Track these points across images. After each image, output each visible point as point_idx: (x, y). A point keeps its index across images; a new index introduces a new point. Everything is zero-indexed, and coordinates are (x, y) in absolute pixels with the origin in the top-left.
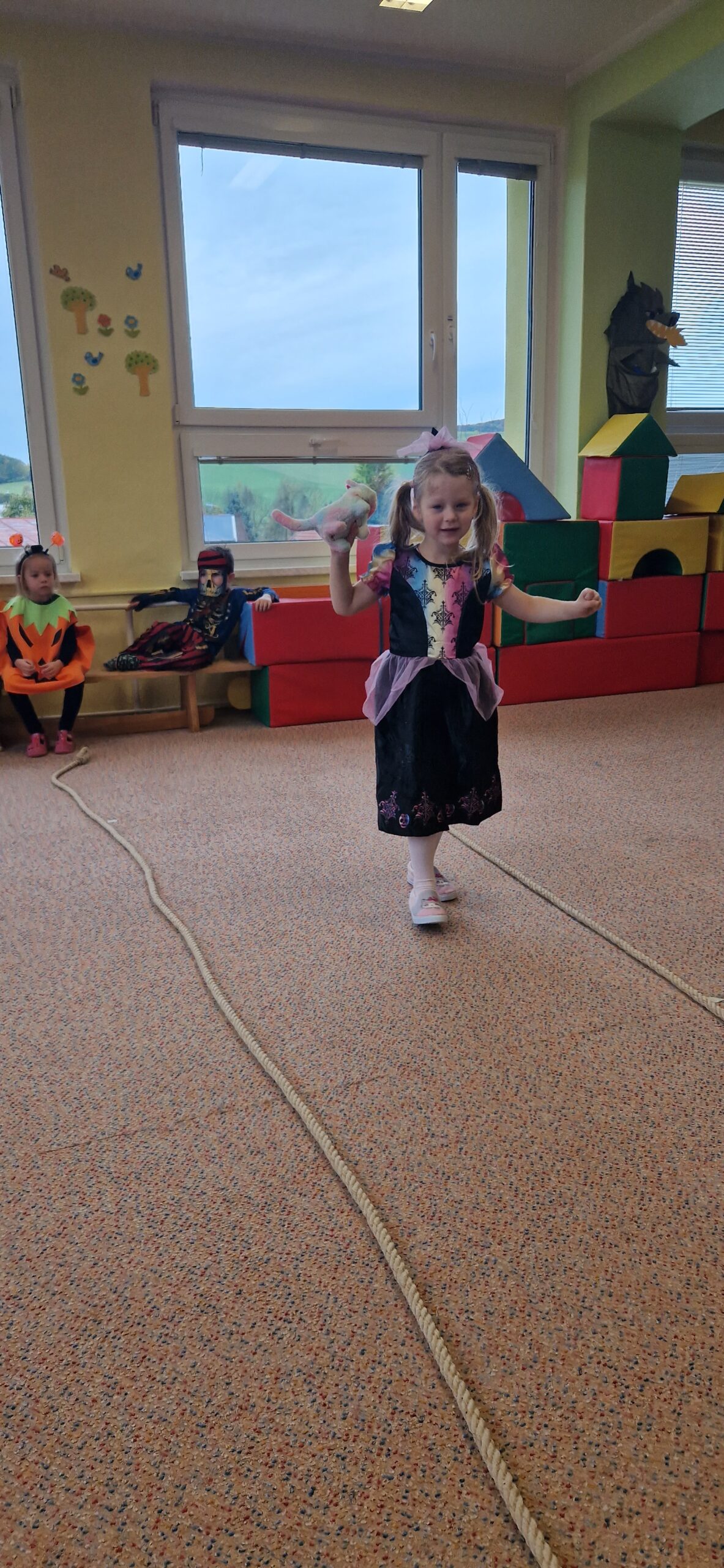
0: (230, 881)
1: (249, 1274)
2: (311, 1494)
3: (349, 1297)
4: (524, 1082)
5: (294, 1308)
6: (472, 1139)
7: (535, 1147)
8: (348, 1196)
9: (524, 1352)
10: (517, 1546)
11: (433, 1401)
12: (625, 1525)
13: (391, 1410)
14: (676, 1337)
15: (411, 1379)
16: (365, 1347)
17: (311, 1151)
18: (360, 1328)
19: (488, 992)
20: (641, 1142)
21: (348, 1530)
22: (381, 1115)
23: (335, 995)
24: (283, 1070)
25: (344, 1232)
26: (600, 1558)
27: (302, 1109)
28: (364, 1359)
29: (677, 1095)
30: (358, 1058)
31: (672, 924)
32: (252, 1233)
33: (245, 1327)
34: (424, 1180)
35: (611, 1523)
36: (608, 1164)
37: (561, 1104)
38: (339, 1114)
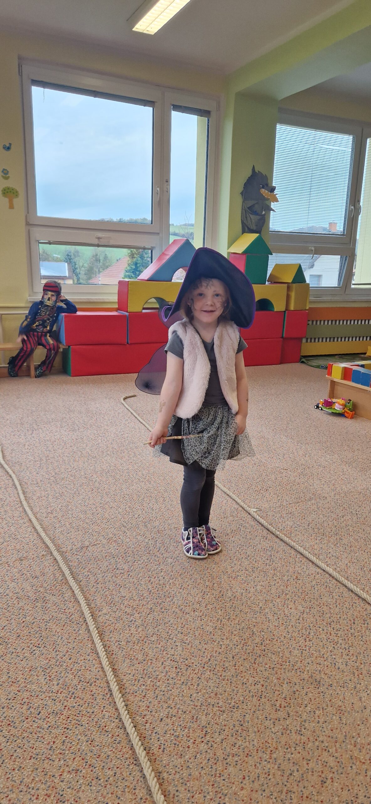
0: (40, 453)
1: (24, 628)
2: (39, 714)
3: (68, 637)
4: (163, 546)
5: (43, 642)
6: (135, 570)
7: (162, 573)
8: (74, 595)
9: (140, 657)
10: (122, 730)
11: (98, 677)
12: (168, 721)
13: (78, 681)
14: (205, 649)
15: (89, 669)
16: (72, 657)
17: (61, 576)
18: (70, 649)
19: (155, 506)
20: (209, 571)
21: (52, 727)
22: (96, 560)
23: (83, 507)
24: (53, 541)
25: (70, 610)
26: (156, 733)
27: (59, 558)
28: (71, 661)
29: (229, 551)
30: (89, 536)
31: (244, 476)
32: (28, 611)
33: (19, 650)
34: (110, 588)
35: (163, 720)
36: (193, 580)
37: (178, 555)
38: (76, 560)
